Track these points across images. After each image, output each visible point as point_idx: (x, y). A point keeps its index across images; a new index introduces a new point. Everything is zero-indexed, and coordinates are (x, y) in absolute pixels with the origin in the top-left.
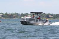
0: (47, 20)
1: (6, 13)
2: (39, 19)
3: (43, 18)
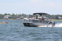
0: (51, 21)
1: (13, 14)
2: (42, 21)
3: (47, 20)
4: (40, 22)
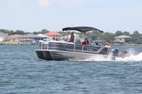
2: (83, 46)
4: (76, 48)
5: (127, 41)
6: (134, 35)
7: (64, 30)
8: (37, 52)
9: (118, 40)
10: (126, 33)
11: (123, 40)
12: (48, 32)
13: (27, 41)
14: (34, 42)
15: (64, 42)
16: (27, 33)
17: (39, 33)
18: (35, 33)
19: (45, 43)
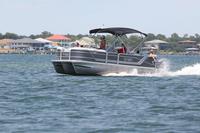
5: (162, 47)
6: (171, 39)
7: (91, 32)
8: (54, 63)
9: (149, 47)
10: (161, 37)
11: (157, 47)
12: (50, 35)
13: (21, 48)
14: (31, 49)
15: (92, 49)
16: (21, 37)
17: (38, 37)
18: (33, 37)
19: (66, 50)
